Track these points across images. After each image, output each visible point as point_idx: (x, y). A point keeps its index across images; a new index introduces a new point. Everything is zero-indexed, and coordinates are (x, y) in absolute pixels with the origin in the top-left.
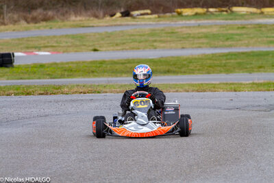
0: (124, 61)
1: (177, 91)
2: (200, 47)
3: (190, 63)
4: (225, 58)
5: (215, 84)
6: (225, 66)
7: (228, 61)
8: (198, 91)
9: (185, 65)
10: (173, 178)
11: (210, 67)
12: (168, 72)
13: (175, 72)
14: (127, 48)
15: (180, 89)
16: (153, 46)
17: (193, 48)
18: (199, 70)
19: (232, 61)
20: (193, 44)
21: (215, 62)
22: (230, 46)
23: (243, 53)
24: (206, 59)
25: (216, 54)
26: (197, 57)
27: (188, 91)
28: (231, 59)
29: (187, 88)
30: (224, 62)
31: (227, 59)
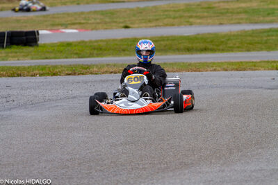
0: (157, 39)
1: (215, 70)
2: (239, 23)
3: (228, 40)
4: (266, 34)
5: (255, 62)
6: (266, 43)
7: (269, 38)
8: (237, 70)
9: (223, 42)
10: (211, 162)
11: (250, 44)
12: (205, 50)
13: (213, 50)
14: (161, 24)
15: (218, 68)
16: (188, 22)
17: (231, 24)
18: (238, 47)
19: (274, 38)
20: (232, 19)
21: (256, 39)
22: (271, 22)
24: (247, 36)
25: (256, 30)
26: (236, 33)
27: (226, 70)
28: (272, 36)
29: (225, 66)
30: (265, 38)
31: (269, 36)
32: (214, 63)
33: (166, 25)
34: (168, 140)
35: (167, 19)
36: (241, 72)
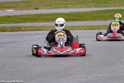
0: (51, 14)
1: (80, 30)
2: (90, 7)
3: (86, 15)
4: (103, 12)
5: (99, 26)
6: (103, 16)
7: (105, 14)
8: (91, 29)
9: (83, 16)
10: (82, 73)
11: (96, 17)
12: (74, 20)
13: (78, 20)
14: (53, 7)
15: (82, 29)
16: (66, 6)
17: (87, 7)
18: (90, 19)
19: (107, 14)
20: (87, 5)
21: (99, 15)
22: (106, 7)
23: (112, 10)
24: (94, 13)
25: (99, 10)
26: (89, 12)
27: (86, 30)
29: (85, 28)
30: (103, 14)
31: (105, 13)
32: (79, 26)
33: (55, 8)
34: (60, 63)
35: (56, 5)
36: (93, 31)
